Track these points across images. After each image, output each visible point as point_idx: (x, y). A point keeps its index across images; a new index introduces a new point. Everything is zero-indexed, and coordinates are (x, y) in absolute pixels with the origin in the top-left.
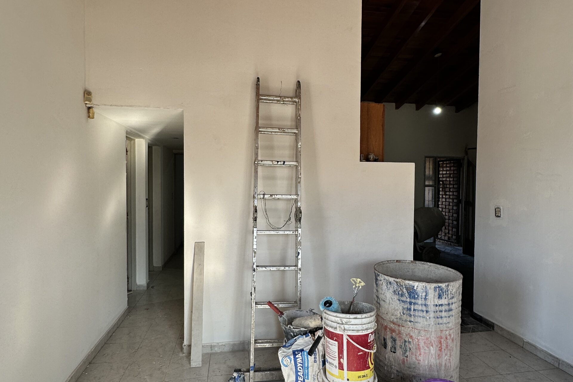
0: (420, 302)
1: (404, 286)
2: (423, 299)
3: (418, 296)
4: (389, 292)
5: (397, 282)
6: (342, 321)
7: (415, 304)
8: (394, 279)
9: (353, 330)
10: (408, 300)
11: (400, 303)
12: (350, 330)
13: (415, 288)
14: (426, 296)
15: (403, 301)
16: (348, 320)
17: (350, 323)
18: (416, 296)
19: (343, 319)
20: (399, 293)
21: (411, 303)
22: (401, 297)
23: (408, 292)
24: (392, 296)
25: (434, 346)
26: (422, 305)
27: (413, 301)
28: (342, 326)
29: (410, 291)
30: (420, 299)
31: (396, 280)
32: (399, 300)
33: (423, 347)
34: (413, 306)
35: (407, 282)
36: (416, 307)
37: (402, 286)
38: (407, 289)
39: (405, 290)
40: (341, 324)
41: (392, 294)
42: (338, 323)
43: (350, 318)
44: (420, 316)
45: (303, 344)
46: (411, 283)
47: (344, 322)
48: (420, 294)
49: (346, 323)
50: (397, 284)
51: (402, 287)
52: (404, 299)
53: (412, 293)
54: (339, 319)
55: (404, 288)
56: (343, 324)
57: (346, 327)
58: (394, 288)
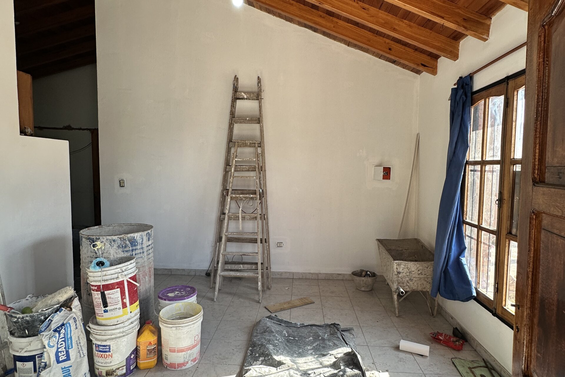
0: (139, 247)
1: (127, 239)
2: (141, 245)
3: (138, 243)
4: (113, 248)
5: (120, 238)
6: (122, 270)
7: (135, 250)
8: (118, 236)
9: (131, 273)
10: (131, 249)
11: (124, 253)
12: (129, 274)
13: (135, 238)
14: (142, 241)
15: (126, 251)
16: (126, 267)
17: (129, 269)
18: (136, 244)
19: (123, 268)
20: (122, 246)
21: (132, 250)
22: (125, 248)
23: (130, 243)
24: (117, 250)
25: (148, 275)
26: (140, 249)
27: (134, 248)
28: (123, 273)
29: (132, 242)
30: (139, 245)
31: (119, 236)
32: (123, 251)
33: (142, 279)
34: (134, 252)
35: (129, 235)
36: (137, 252)
37: (125, 239)
38: (129, 241)
39: (128, 242)
40: (121, 272)
41: (116, 249)
42: (120, 273)
43: (128, 265)
44: (139, 258)
45: (60, 320)
46: (132, 235)
47: (124, 270)
48: (139, 241)
49: (126, 270)
50: (121, 240)
51: (125, 241)
52: (127, 249)
53: (133, 242)
54: (119, 269)
55: (127, 241)
56: (123, 272)
57: (126, 273)
58: (118, 244)
